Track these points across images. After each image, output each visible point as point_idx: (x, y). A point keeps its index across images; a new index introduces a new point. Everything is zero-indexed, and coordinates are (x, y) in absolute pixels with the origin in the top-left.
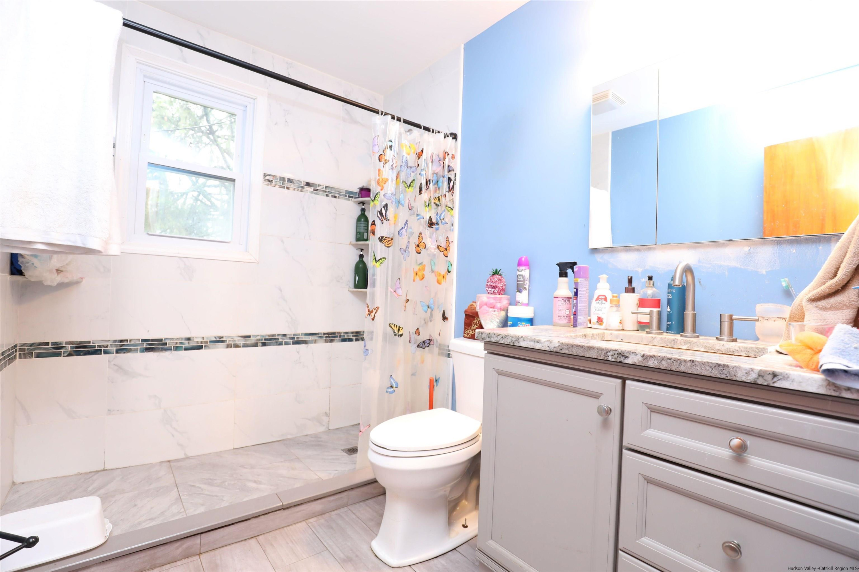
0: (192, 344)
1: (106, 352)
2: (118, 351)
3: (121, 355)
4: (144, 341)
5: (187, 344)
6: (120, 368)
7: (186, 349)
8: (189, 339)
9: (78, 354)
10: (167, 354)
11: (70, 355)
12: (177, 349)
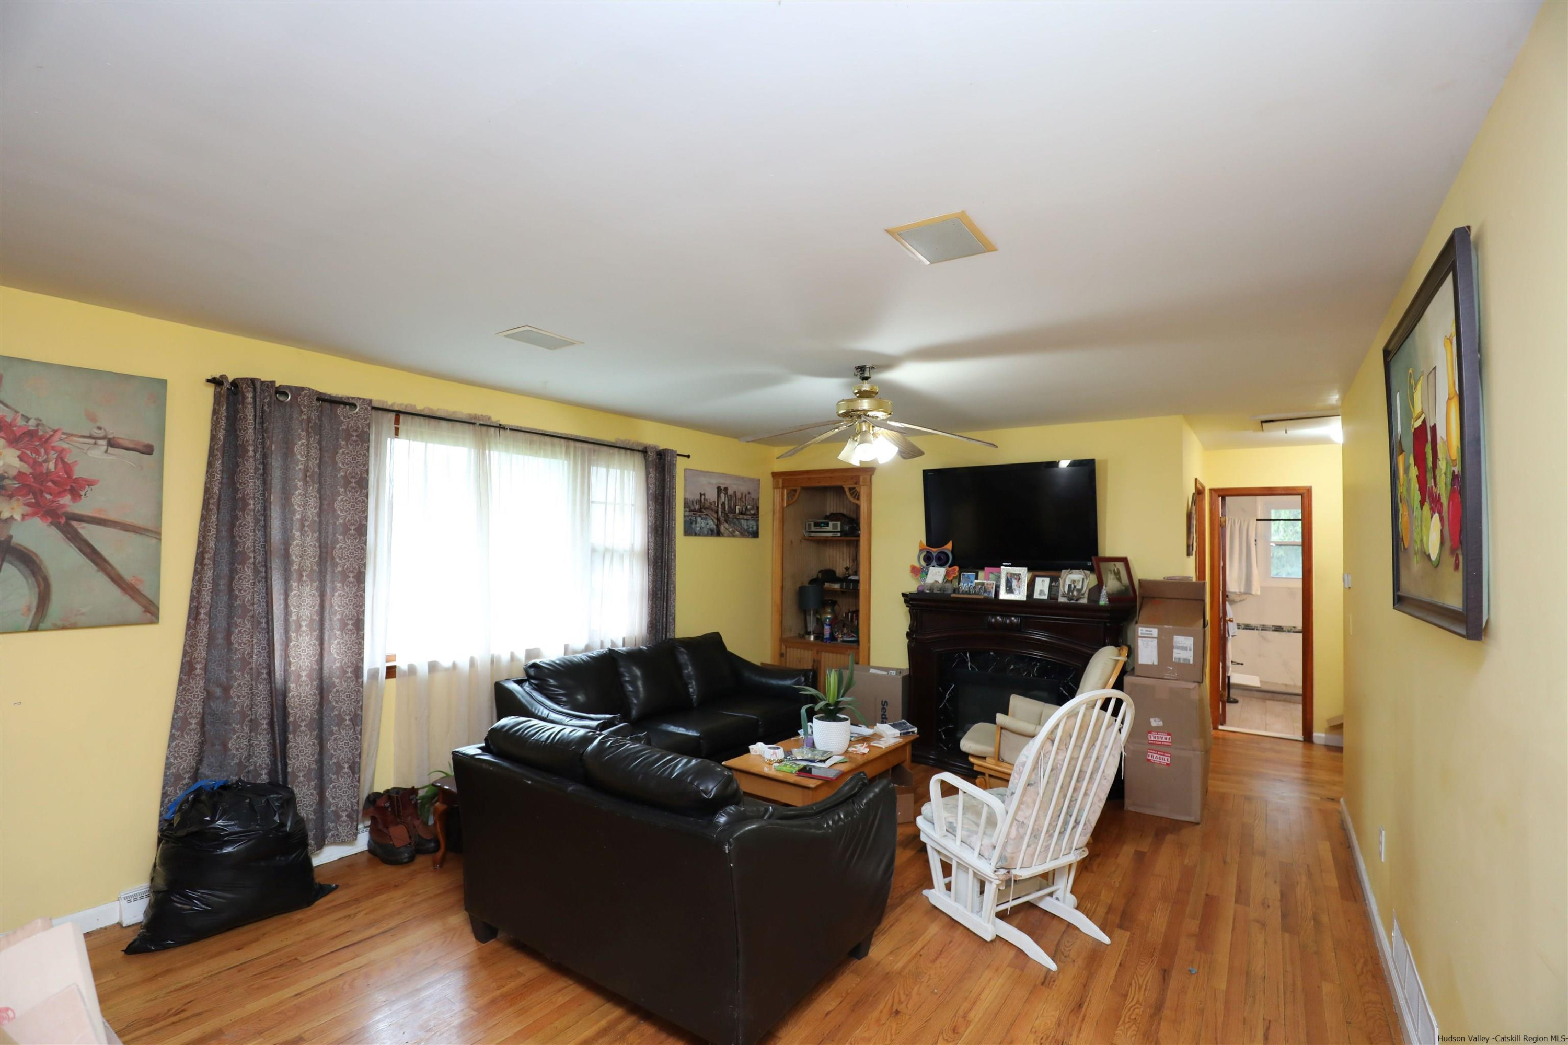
0: (1296, 630)
1: (1257, 629)
2: (1262, 630)
3: (1263, 632)
4: (1273, 626)
5: (1293, 629)
6: (1264, 638)
7: (1293, 632)
8: (1294, 627)
9: (1246, 629)
10: (1284, 633)
11: (1244, 629)
12: (1289, 631)
